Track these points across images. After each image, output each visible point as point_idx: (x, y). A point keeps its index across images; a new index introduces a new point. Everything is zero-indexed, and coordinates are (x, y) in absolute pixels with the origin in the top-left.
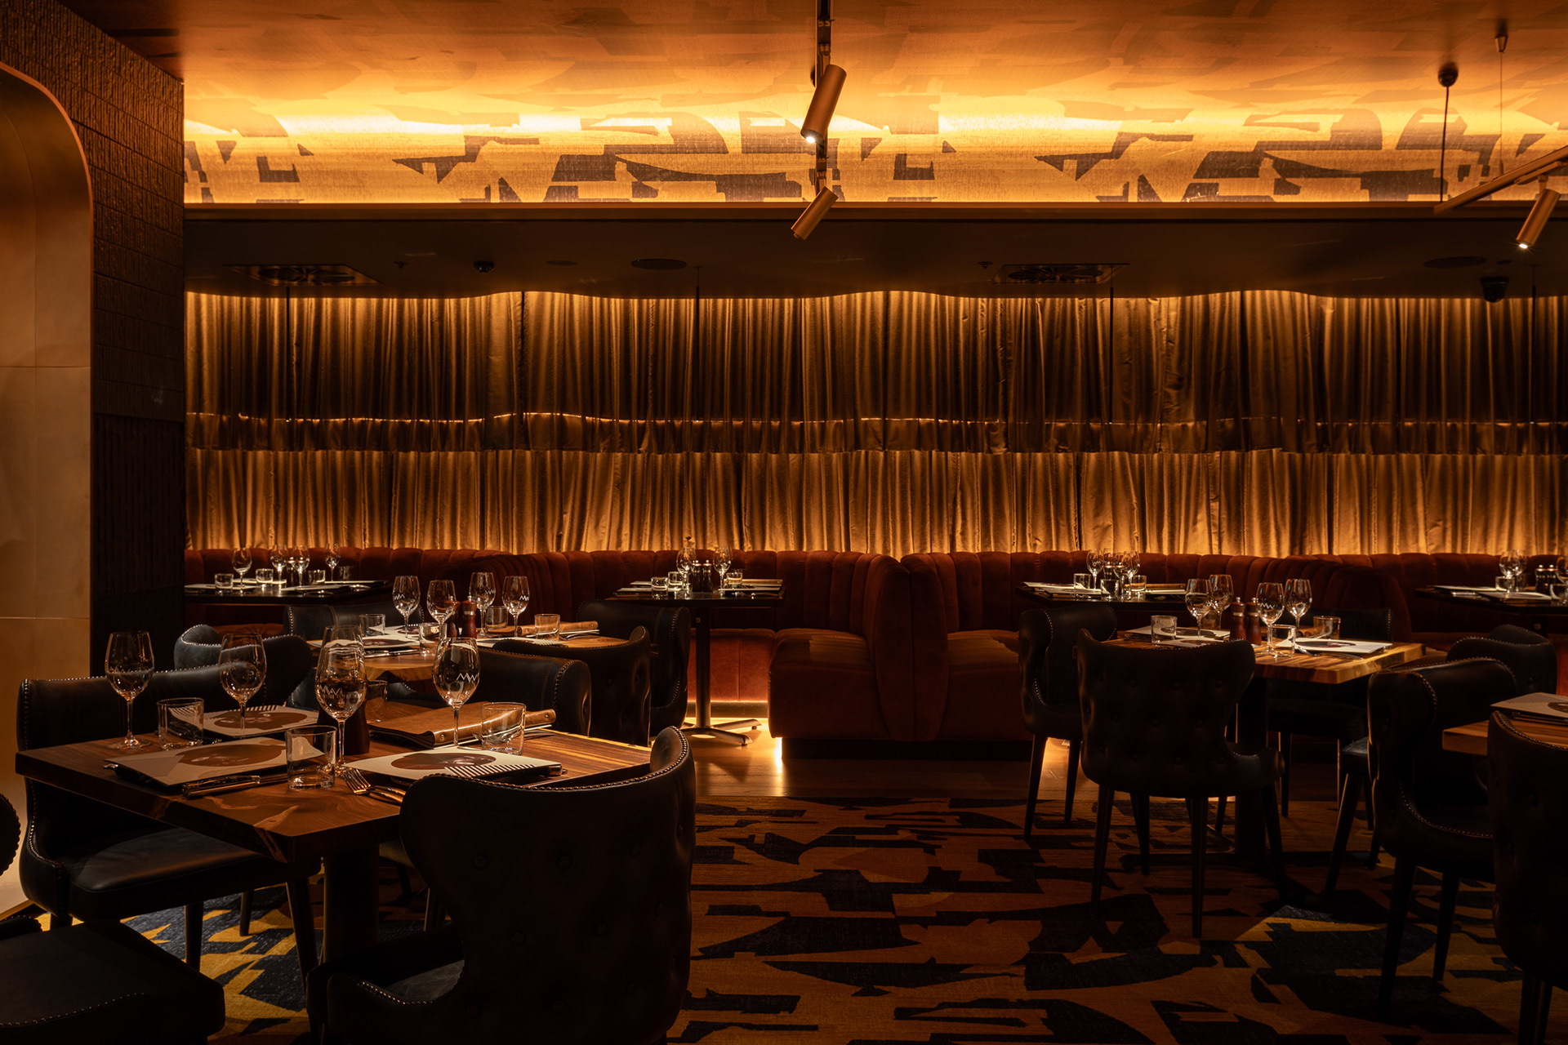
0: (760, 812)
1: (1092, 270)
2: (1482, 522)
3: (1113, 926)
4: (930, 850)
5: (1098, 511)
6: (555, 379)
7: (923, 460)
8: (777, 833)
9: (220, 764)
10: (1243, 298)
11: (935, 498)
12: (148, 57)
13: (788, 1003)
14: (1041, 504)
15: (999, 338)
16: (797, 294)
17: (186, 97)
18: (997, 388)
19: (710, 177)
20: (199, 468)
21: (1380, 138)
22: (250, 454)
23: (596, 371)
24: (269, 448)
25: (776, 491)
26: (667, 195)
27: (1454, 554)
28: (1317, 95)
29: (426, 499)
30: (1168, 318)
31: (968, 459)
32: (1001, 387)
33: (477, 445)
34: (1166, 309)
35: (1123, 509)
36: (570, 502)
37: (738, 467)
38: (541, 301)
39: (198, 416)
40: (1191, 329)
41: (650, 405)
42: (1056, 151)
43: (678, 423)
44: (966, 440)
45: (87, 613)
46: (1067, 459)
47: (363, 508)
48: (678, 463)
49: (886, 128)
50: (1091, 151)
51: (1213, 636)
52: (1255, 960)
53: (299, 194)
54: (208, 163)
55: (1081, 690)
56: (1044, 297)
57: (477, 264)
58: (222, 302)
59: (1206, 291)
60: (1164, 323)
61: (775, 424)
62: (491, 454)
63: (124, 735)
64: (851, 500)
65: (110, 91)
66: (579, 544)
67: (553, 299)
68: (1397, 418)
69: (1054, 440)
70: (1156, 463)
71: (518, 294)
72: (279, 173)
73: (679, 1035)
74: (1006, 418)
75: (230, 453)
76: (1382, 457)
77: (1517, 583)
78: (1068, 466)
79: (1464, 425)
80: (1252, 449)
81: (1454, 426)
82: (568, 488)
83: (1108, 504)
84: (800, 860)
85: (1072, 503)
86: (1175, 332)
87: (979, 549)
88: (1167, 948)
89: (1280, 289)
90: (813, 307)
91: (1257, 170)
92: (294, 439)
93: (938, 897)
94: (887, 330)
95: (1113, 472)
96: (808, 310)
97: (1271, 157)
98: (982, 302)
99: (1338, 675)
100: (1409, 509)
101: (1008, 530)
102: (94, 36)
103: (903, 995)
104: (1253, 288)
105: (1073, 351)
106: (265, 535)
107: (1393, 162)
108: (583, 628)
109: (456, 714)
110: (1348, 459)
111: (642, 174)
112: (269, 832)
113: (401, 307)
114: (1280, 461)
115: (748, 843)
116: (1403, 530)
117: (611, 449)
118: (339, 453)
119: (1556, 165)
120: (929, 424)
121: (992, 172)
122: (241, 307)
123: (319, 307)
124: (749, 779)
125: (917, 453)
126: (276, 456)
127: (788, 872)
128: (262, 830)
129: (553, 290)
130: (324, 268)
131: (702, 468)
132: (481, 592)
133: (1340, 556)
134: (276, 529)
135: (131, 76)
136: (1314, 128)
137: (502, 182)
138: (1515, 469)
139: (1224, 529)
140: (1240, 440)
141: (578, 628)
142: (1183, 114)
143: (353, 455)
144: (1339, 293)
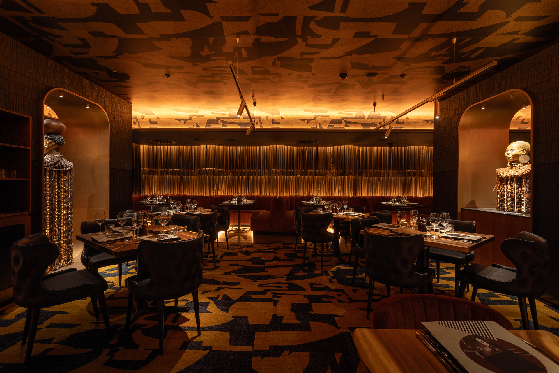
0: (245, 246)
1: (315, 141)
2: (390, 190)
3: (306, 268)
4: (276, 253)
5: (317, 187)
6: (213, 162)
7: (283, 178)
8: (247, 250)
9: (113, 237)
10: (344, 147)
11: (286, 185)
12: (124, 99)
13: (238, 283)
14: (306, 186)
15: (298, 154)
16: (260, 146)
17: (132, 107)
18: (298, 164)
19: (237, 123)
20: (144, 179)
21: (364, 116)
22: (154, 176)
23: (221, 160)
24: (158, 175)
25: (256, 183)
26: (229, 127)
27: (385, 196)
28: (351, 108)
29: (188, 185)
30: (331, 151)
31: (292, 177)
32: (299, 164)
33: (198, 174)
34: (330, 149)
35: (322, 187)
36: (216, 186)
37: (248, 179)
38: (210, 147)
39: (143, 169)
40: (335, 153)
41: (231, 167)
42: (303, 119)
43: (237, 170)
44: (292, 174)
45: (108, 207)
46: (311, 177)
47: (176, 186)
48: (237, 178)
49: (270, 114)
50: (310, 118)
51: (330, 212)
52: (331, 274)
53: (157, 126)
54: (139, 120)
55: (301, 222)
56: (307, 146)
57: (195, 140)
58: (148, 147)
59: (337, 146)
60: (330, 152)
61: (255, 171)
62: (200, 176)
63: (99, 232)
64: (270, 185)
65: (115, 106)
66: (217, 194)
67: (212, 146)
68: (374, 170)
69: (309, 174)
70: (328, 178)
71: (206, 145)
72: (153, 122)
73: (215, 290)
74: (300, 170)
75: (150, 176)
76: (371, 177)
77: (395, 201)
78: (312, 179)
79: (386, 171)
80: (346, 175)
81: (385, 171)
82: (215, 183)
83: (319, 186)
84: (250, 255)
85: (312, 186)
86: (332, 153)
87: (294, 195)
88: (315, 272)
89: (351, 145)
90: (263, 148)
91: (341, 122)
92: (162, 173)
93: (274, 262)
94: (276, 153)
95: (320, 180)
96: (262, 149)
97: (344, 120)
98: (295, 147)
99: (349, 219)
100: (376, 187)
101: (300, 191)
102: (111, 95)
103: (261, 282)
104: (346, 145)
105: (313, 157)
106: (157, 192)
107: (367, 121)
108: (208, 210)
109: (164, 228)
110: (365, 178)
111: (224, 123)
112: (113, 251)
113: (183, 148)
114: (351, 178)
115: (241, 252)
116: (375, 191)
117: (224, 175)
118: (171, 176)
119: (391, 122)
120: (285, 171)
121: (291, 122)
122: (152, 148)
123: (167, 148)
124: (247, 239)
125: (282, 176)
126: (159, 177)
127: (247, 258)
128: (112, 251)
129: (212, 145)
130: (168, 140)
131: (241, 179)
132: (189, 203)
133: (363, 196)
134: (159, 191)
135: (120, 103)
136: (352, 114)
137: (197, 124)
138: (396, 180)
139: (341, 191)
140: (343, 174)
141: (207, 210)
142: (326, 112)
143: (174, 176)
144: (363, 146)
